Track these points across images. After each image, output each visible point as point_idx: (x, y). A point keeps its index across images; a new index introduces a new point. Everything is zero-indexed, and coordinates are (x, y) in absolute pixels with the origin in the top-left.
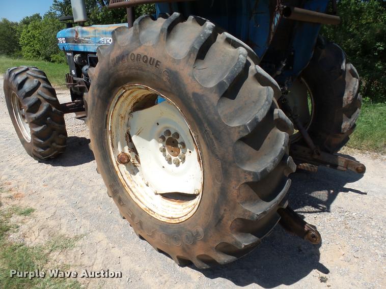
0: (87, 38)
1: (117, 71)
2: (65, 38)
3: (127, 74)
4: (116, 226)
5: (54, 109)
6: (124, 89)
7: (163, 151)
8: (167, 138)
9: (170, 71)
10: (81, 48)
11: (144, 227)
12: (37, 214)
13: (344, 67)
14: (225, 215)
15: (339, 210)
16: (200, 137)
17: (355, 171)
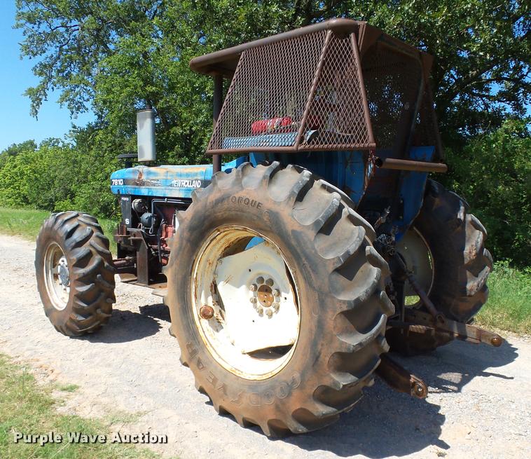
0: (154, 180)
1: (215, 213)
2: (124, 180)
3: (225, 216)
4: (188, 404)
5: (106, 264)
6: (219, 231)
7: (255, 302)
8: (259, 286)
9: (271, 211)
10: (144, 191)
11: (228, 392)
12: (83, 390)
13: (462, 218)
14: (323, 351)
15: (473, 393)
16: (298, 271)
17: (490, 344)
